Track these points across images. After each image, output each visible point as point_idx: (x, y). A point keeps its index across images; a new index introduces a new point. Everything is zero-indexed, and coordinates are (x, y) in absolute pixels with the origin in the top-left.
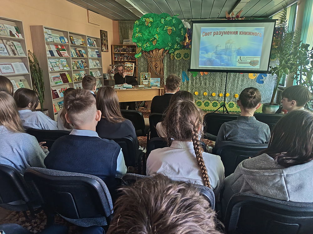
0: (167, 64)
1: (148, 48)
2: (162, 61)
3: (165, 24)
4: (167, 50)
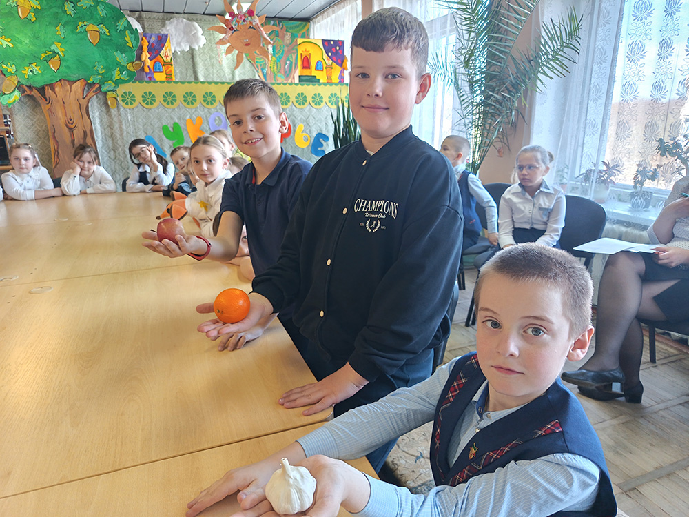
0: (101, 121)
1: (38, 78)
2: (84, 111)
3: (76, 16)
4: (94, 84)
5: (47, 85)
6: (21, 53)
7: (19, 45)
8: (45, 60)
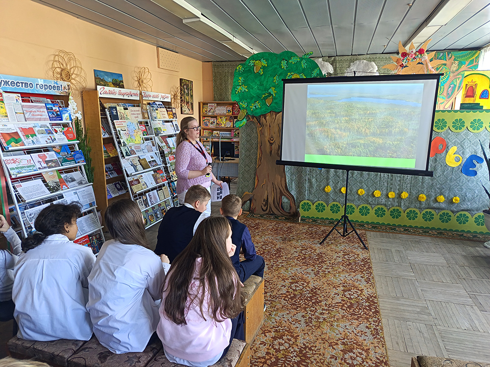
1: (258, 111)
3: (287, 69)
5: (262, 115)
6: (251, 95)
7: (251, 90)
8: (264, 98)
